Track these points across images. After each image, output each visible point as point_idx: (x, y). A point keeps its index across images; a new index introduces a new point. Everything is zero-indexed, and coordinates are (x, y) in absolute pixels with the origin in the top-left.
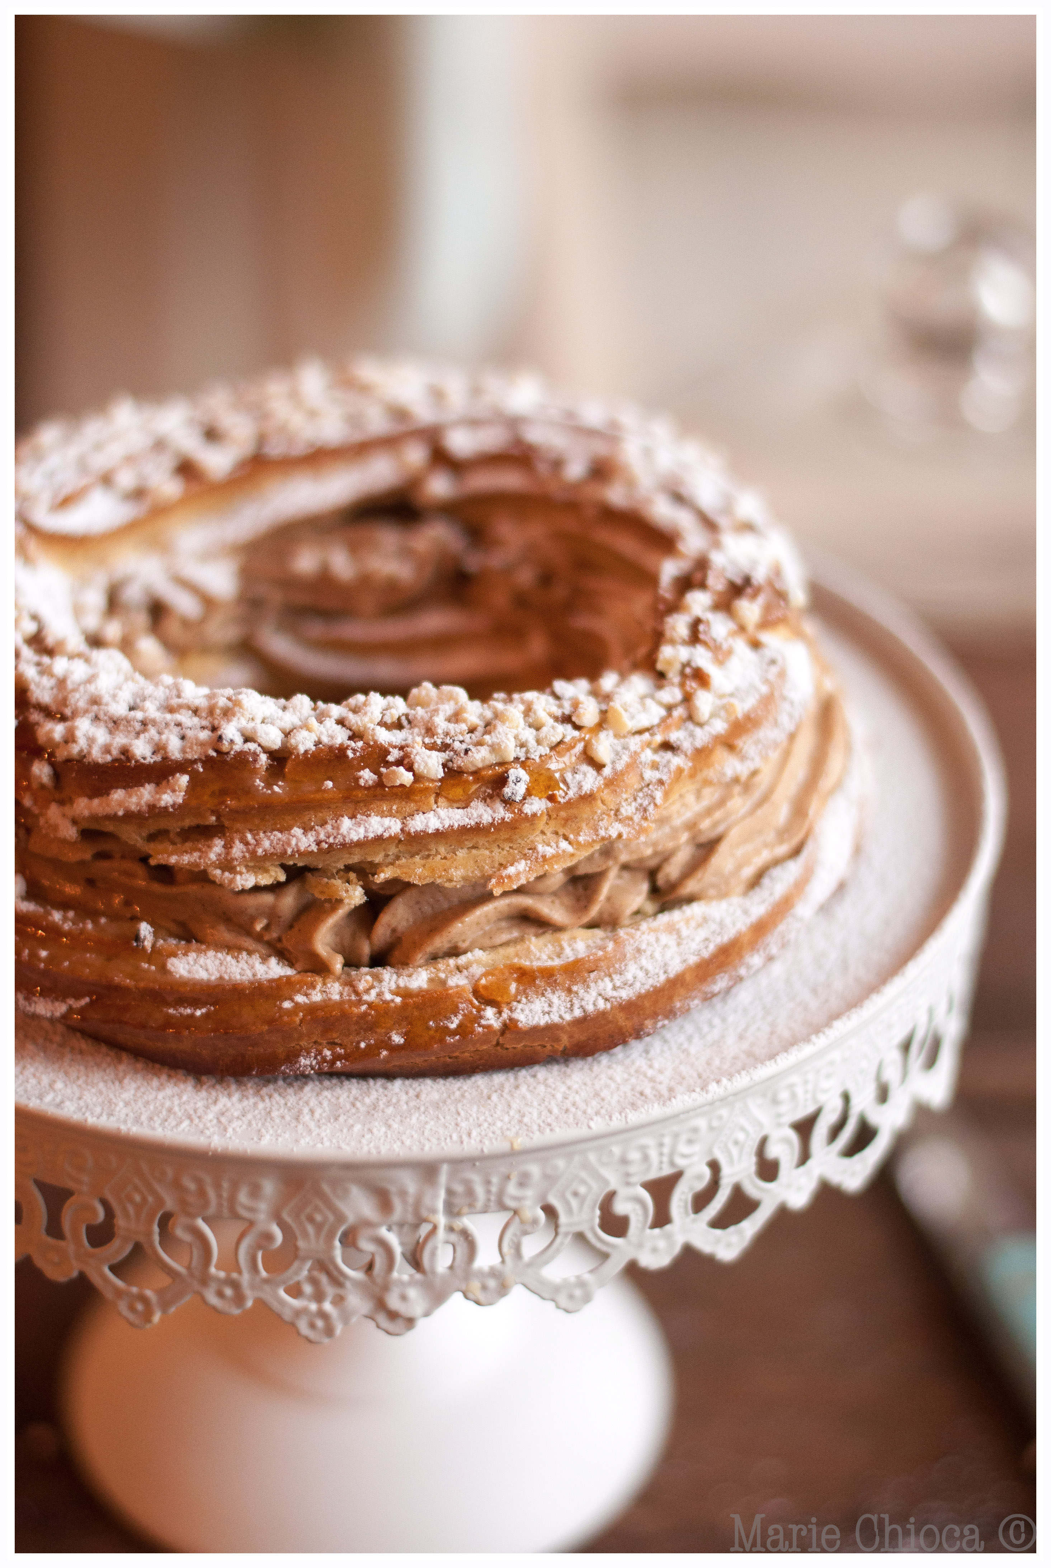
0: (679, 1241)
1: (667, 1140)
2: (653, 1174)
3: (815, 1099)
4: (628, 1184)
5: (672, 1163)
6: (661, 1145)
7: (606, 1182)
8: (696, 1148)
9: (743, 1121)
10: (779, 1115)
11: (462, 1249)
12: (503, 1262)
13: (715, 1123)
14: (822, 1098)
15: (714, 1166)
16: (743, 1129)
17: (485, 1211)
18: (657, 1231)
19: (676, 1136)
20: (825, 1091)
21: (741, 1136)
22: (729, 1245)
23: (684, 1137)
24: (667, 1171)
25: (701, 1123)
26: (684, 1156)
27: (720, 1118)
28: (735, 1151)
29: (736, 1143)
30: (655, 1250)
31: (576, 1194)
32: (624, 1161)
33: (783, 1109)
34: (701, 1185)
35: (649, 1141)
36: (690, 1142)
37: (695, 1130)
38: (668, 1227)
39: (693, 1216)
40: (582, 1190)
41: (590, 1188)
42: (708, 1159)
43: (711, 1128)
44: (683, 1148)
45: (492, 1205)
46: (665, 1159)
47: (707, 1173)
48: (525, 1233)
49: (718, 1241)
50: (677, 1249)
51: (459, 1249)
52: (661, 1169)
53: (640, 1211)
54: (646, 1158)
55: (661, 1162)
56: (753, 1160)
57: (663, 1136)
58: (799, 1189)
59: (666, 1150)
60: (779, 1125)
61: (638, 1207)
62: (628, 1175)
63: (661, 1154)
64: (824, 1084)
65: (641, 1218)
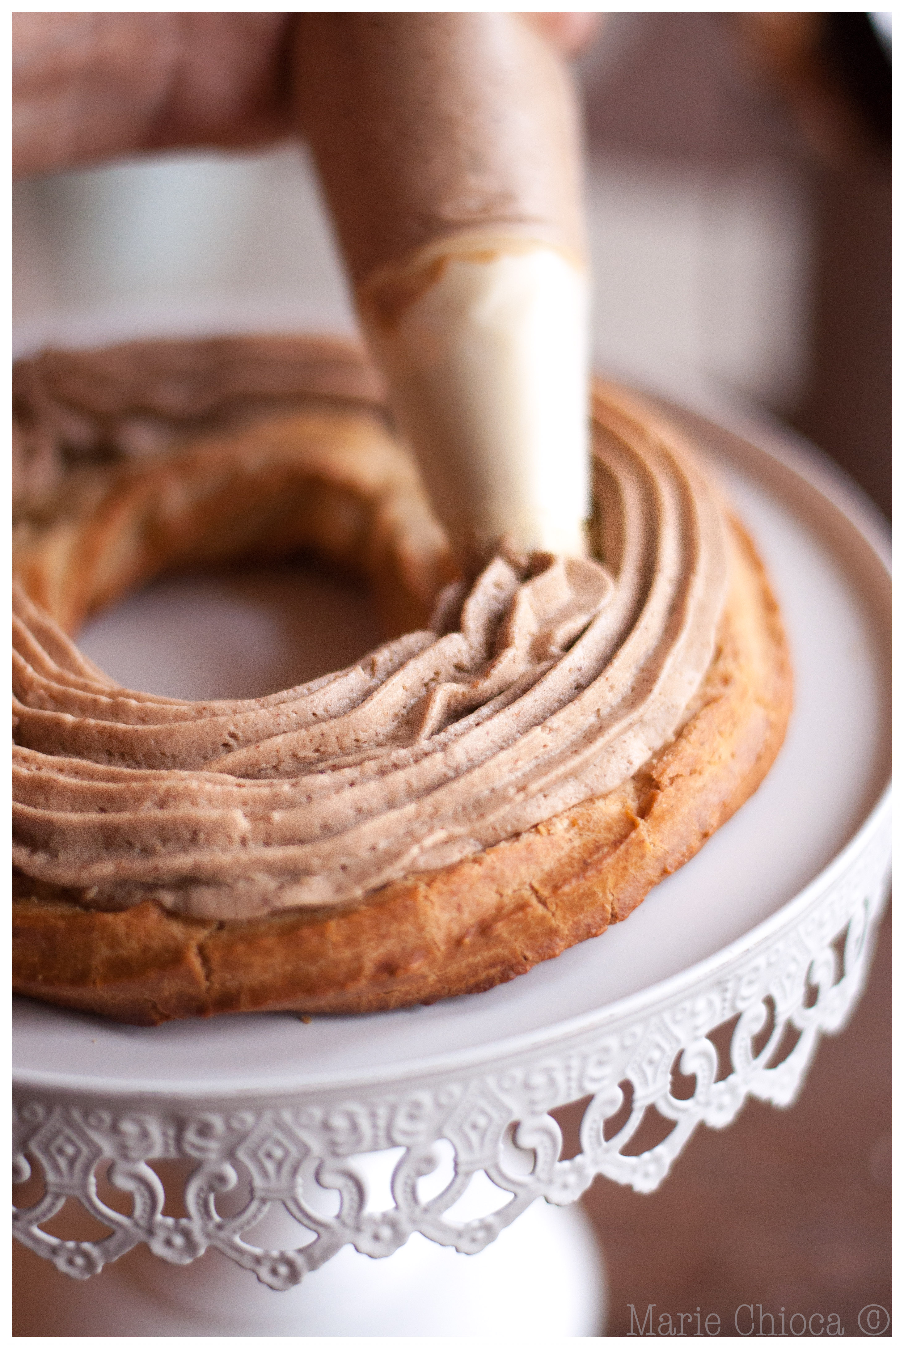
0: (591, 1172)
1: (575, 1063)
2: (561, 1101)
3: (733, 1007)
4: (534, 1113)
5: (581, 1088)
6: (568, 1068)
7: (509, 1112)
8: (607, 1070)
9: (659, 1038)
10: (696, 1028)
11: (350, 1194)
12: (397, 1207)
13: (628, 1042)
14: (741, 1006)
15: (627, 1088)
16: (658, 1046)
17: (375, 1148)
18: (566, 1164)
19: (585, 1058)
20: (744, 999)
21: (656, 1055)
22: (646, 1175)
23: (593, 1059)
24: (576, 1096)
25: (613, 1042)
26: (594, 1080)
27: (634, 1035)
28: (649, 1071)
29: (651, 1062)
30: (565, 1186)
31: (474, 1127)
32: (527, 1086)
33: (700, 1021)
34: (612, 1111)
35: (554, 1062)
36: (600, 1063)
37: (606, 1050)
38: (579, 1159)
39: (604, 1144)
40: (482, 1121)
41: (490, 1119)
42: (620, 1079)
43: (624, 1048)
44: (593, 1071)
45: (382, 1142)
46: (574, 1084)
47: (619, 1095)
48: (420, 1174)
49: (634, 1170)
50: (588, 1183)
51: (346, 1197)
52: (569, 1095)
53: (548, 1143)
54: (552, 1082)
55: (569, 1088)
56: (669, 1077)
57: (570, 1057)
58: (721, 1108)
59: (574, 1074)
60: (696, 1038)
61: (546, 1139)
62: (533, 1102)
63: (569, 1079)
64: (745, 992)
65: (550, 1151)
